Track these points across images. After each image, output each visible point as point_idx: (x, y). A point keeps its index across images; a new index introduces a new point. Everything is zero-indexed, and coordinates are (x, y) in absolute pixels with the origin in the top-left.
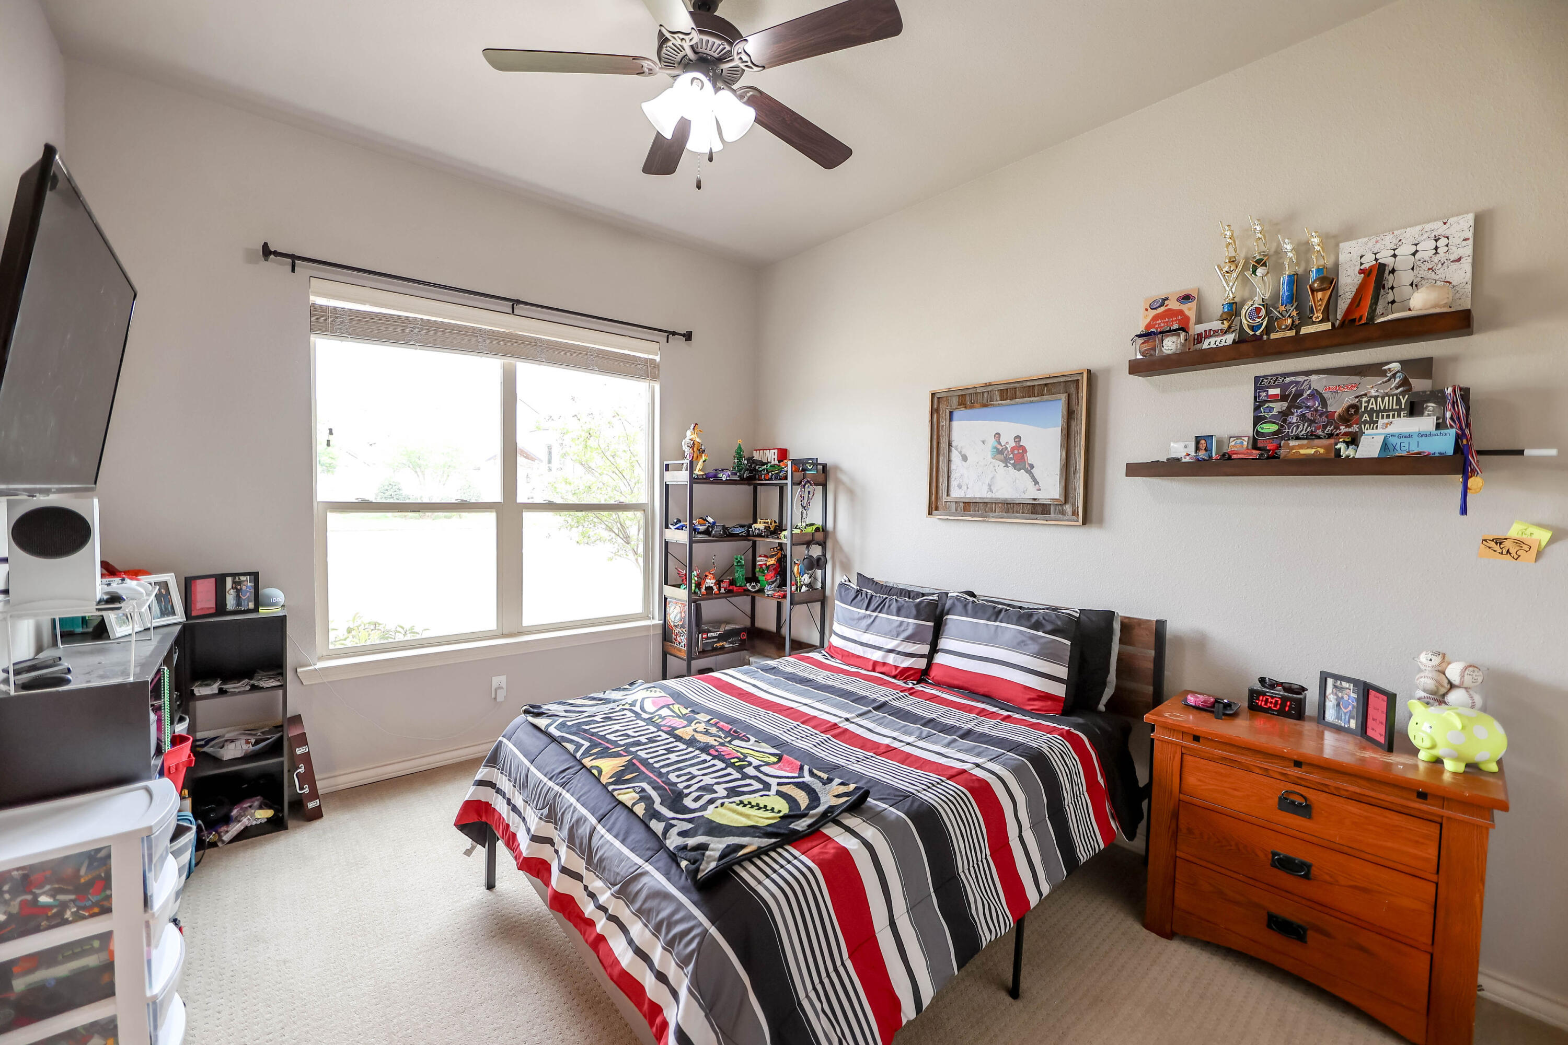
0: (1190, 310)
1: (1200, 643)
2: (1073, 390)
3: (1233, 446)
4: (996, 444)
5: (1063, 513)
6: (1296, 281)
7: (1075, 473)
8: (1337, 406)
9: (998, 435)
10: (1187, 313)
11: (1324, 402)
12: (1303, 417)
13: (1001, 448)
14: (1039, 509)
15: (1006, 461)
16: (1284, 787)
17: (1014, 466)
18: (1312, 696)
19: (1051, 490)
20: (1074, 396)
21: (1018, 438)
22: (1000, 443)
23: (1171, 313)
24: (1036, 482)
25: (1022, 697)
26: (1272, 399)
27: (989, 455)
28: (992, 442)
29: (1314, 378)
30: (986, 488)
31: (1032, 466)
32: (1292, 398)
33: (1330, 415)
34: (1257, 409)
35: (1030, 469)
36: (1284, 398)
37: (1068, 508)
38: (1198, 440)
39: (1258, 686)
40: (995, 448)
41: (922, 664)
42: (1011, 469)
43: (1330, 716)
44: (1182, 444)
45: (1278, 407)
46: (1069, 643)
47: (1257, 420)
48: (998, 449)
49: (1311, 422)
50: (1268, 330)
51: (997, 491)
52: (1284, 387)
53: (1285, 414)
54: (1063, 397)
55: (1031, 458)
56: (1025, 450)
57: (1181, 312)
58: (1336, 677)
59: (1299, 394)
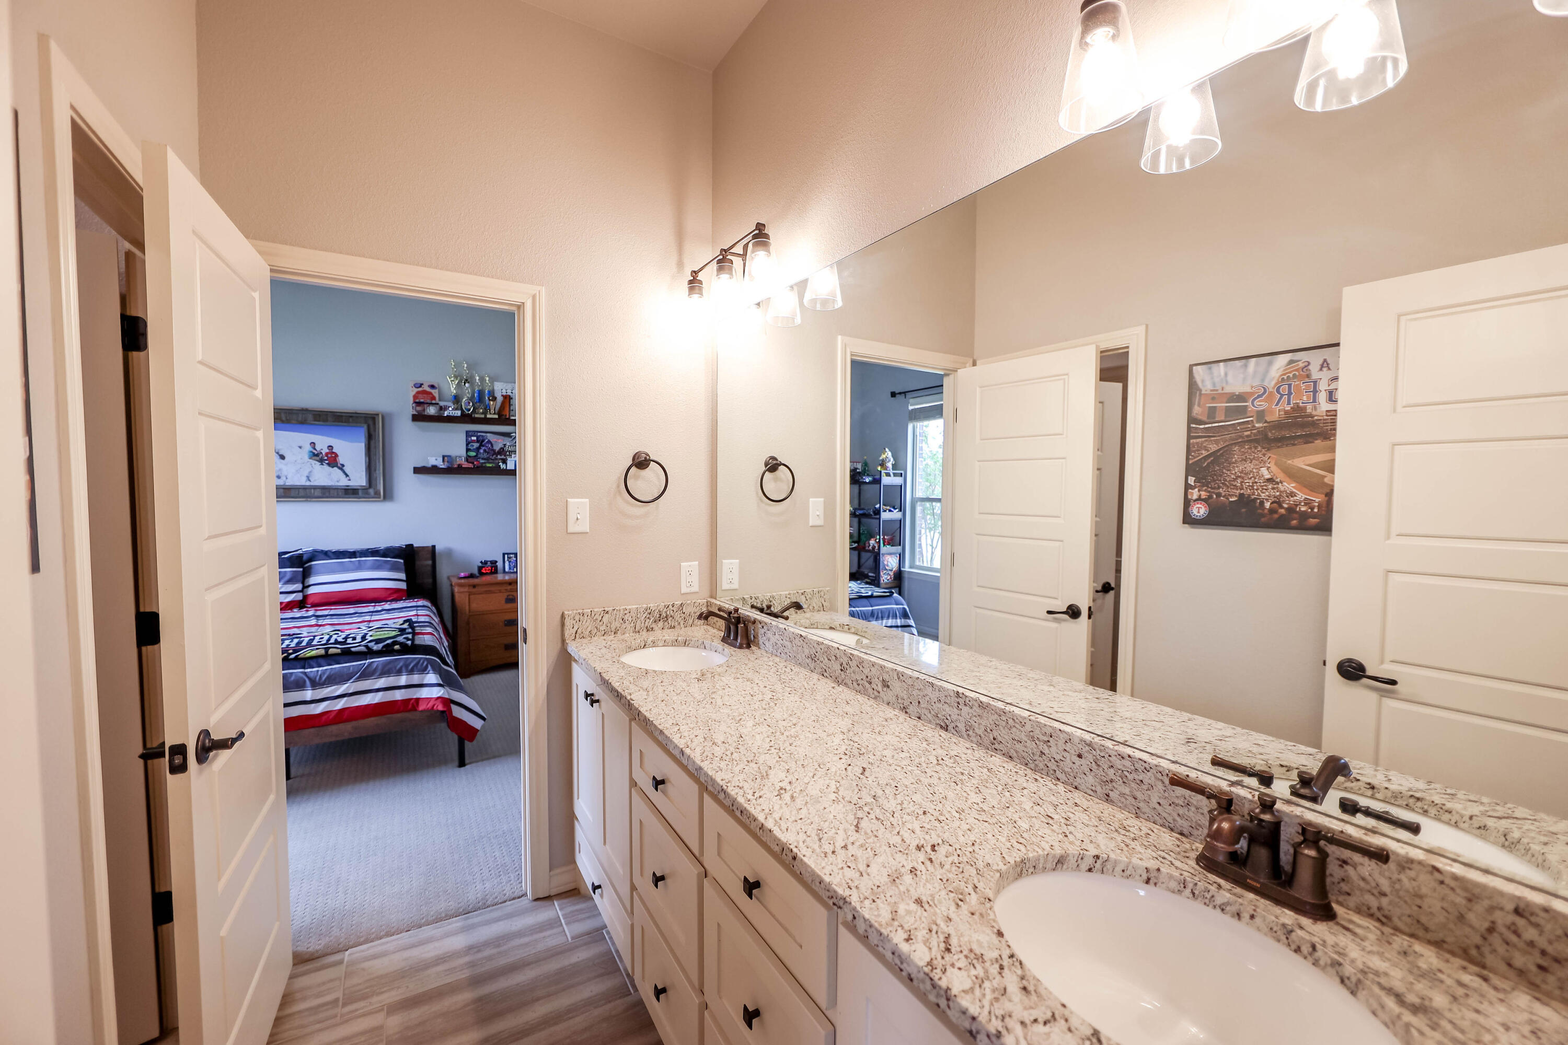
0: (435, 392)
1: (449, 553)
2: (370, 422)
3: (459, 461)
4: (312, 449)
5: (367, 493)
6: (481, 393)
7: (375, 470)
8: (497, 448)
9: (313, 444)
10: (435, 395)
11: (492, 445)
12: (485, 451)
13: (316, 452)
14: (350, 493)
15: (321, 461)
16: (505, 595)
17: (329, 464)
18: (500, 565)
19: (359, 479)
20: (372, 427)
21: (330, 447)
22: (315, 449)
23: (425, 392)
24: (347, 475)
25: (384, 594)
26: (473, 441)
27: (306, 457)
28: (308, 448)
29: (488, 435)
30: (304, 479)
31: (343, 465)
32: (481, 441)
33: (494, 451)
34: (467, 445)
35: (342, 467)
36: (478, 441)
37: (371, 491)
38: (444, 457)
39: (480, 565)
40: (311, 452)
41: (299, 596)
42: (326, 467)
43: (507, 569)
44: (434, 458)
45: (476, 445)
46: (402, 561)
47: (468, 450)
48: (314, 453)
49: (488, 453)
50: (474, 411)
51: (315, 480)
52: (478, 437)
53: (479, 448)
54: (365, 426)
55: (341, 460)
56: (336, 455)
57: (430, 393)
58: (508, 554)
59: (483, 441)
